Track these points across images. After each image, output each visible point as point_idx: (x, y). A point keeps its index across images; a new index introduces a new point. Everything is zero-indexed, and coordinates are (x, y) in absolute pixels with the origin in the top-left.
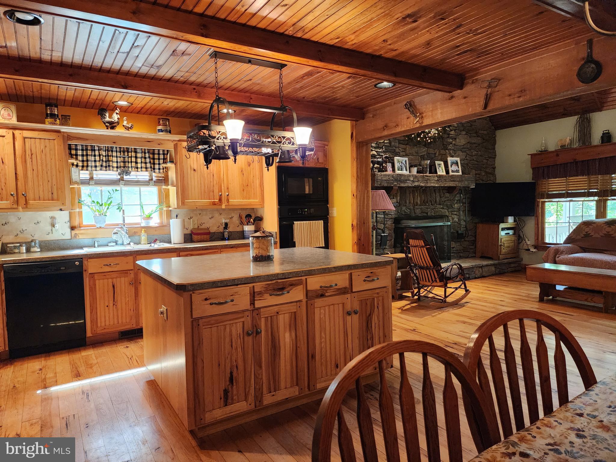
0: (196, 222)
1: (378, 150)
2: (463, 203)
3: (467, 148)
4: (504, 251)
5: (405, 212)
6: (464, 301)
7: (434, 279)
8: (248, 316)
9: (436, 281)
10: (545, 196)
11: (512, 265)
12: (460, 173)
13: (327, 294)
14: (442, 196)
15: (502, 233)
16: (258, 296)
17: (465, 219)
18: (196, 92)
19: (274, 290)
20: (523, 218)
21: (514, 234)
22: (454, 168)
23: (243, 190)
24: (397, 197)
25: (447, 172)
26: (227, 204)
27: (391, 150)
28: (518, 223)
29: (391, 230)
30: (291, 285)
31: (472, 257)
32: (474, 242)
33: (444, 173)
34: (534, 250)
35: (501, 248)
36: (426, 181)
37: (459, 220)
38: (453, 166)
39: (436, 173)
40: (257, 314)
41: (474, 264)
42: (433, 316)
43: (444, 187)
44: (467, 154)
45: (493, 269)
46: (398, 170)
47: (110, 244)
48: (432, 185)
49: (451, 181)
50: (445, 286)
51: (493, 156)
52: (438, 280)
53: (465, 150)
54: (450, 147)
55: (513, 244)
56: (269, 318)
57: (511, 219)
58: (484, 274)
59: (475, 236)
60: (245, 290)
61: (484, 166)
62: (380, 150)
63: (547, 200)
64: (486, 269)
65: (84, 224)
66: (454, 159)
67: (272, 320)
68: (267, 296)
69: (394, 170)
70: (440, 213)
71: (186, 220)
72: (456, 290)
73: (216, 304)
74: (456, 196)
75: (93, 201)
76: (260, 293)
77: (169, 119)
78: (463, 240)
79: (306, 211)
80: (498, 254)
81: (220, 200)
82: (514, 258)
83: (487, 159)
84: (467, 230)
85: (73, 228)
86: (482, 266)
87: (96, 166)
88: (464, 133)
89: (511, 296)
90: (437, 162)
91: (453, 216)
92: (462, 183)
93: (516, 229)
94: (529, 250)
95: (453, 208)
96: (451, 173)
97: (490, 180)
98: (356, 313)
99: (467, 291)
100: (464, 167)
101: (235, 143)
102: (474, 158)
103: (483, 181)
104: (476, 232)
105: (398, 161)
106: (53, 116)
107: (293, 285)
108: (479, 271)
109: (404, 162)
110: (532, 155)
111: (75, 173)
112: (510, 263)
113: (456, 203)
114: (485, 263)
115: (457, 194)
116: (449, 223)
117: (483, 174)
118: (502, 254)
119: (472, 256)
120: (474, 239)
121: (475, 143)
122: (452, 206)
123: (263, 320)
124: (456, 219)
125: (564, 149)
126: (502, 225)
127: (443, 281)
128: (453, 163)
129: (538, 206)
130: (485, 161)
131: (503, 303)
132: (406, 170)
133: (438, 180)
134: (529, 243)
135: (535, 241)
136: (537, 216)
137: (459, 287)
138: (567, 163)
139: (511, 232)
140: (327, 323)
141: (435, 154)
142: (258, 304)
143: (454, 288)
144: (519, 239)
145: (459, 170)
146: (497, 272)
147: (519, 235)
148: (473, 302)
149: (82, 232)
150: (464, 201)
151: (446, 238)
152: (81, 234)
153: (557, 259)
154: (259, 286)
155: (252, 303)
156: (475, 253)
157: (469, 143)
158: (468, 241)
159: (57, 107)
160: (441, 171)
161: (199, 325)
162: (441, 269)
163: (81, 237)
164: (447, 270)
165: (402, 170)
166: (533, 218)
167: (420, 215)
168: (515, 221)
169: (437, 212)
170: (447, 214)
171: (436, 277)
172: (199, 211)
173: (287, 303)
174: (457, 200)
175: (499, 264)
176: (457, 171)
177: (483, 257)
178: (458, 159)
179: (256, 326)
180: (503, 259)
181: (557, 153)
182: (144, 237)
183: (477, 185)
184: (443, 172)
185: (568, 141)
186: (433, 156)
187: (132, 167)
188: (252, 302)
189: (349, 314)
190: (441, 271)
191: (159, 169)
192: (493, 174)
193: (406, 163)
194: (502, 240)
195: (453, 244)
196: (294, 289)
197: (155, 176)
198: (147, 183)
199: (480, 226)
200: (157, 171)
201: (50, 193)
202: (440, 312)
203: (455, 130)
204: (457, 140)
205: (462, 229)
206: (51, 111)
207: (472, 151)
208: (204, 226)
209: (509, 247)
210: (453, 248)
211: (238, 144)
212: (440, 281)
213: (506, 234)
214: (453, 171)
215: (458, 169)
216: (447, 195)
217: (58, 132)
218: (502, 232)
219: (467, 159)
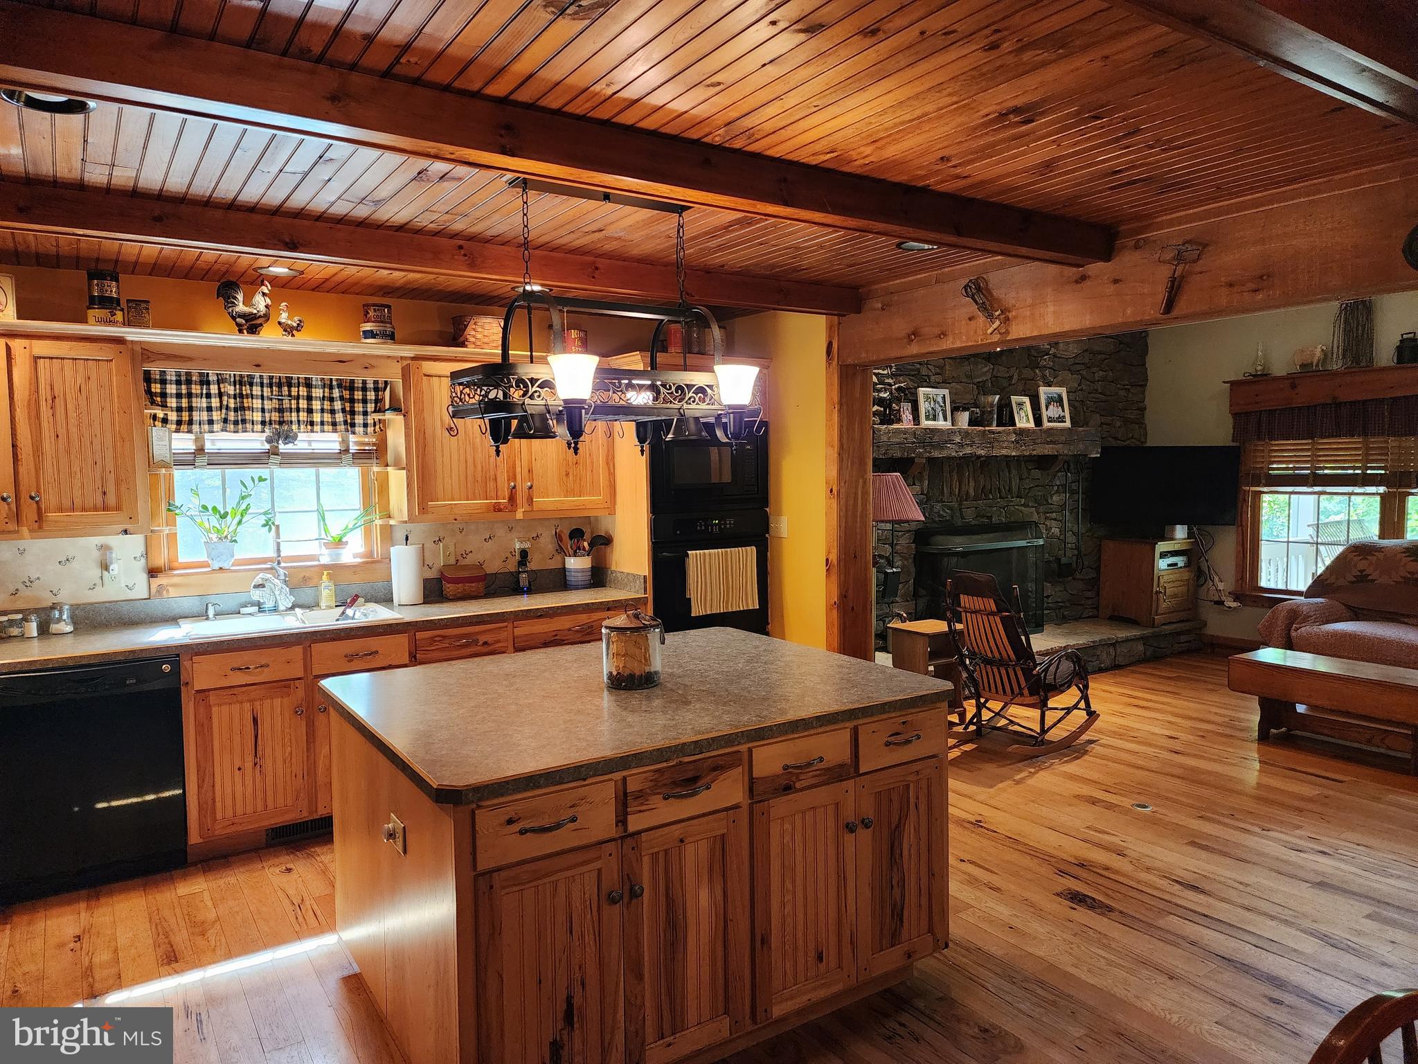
0: (452, 549)
1: (881, 371)
2: (1073, 492)
3: (1083, 364)
4: (1164, 605)
5: (940, 516)
6: (1085, 737)
7: (1016, 690)
8: (610, 855)
9: (1022, 695)
10: (1263, 481)
11: (1183, 638)
12: (1068, 424)
13: (798, 785)
14: (1025, 475)
15: (1162, 564)
16: (636, 803)
17: (1075, 529)
18: (465, 255)
19: (674, 783)
20: (1209, 528)
21: (1188, 565)
22: (1054, 411)
23: (567, 475)
24: (921, 481)
25: (1038, 421)
26: (528, 508)
27: (911, 370)
28: (1196, 541)
29: (906, 559)
30: (715, 769)
31: (1089, 617)
32: (1094, 584)
33: (1031, 425)
34: (1234, 605)
35: (1158, 599)
36: (990, 443)
37: (1063, 531)
38: (1051, 407)
39: (1014, 424)
40: (633, 849)
41: (1097, 638)
42: (1018, 782)
43: (1030, 455)
44: (1083, 377)
45: (1140, 647)
46: (927, 418)
47: (244, 610)
48: (1004, 452)
49: (1048, 443)
50: (1043, 706)
51: (1141, 382)
52: (1026, 692)
53: (1078, 367)
54: (1043, 363)
55: (1184, 589)
56: (661, 856)
57: (1181, 532)
58: (1120, 660)
59: (1098, 569)
60: (604, 792)
61: (1121, 406)
62: (885, 372)
63: (1265, 489)
64: (1123, 649)
65: (181, 560)
66: (1055, 390)
67: (668, 860)
68: (656, 801)
69: (916, 419)
70: (1020, 518)
71: (429, 545)
72: (1068, 713)
73: (533, 830)
74: (1055, 476)
75: (205, 508)
76: (641, 796)
77: (389, 307)
78: (1070, 578)
79: (716, 524)
80: (1150, 614)
81: (512, 498)
82: (1187, 621)
83: (1126, 389)
84: (1079, 556)
85: (153, 572)
86: (1117, 642)
87: (211, 422)
89: (1189, 723)
90: (1014, 399)
91: (1048, 523)
92: (1072, 448)
93: (1193, 555)
94: (1221, 603)
95: (1048, 504)
96: (1046, 424)
97: (1132, 437)
98: (866, 824)
99: (1092, 715)
100: (1075, 408)
101: (577, 411)
102: (1099, 386)
103: (1116, 439)
104: (1099, 559)
105: (927, 398)
106: (107, 303)
107: (719, 768)
108: (1108, 654)
109: (940, 399)
110: (1233, 384)
111: (160, 439)
112: (1178, 634)
113: (1057, 492)
114: (1122, 634)
115: (1058, 471)
116: (1041, 542)
117: (1118, 424)
118: (1160, 612)
119: (1090, 614)
120: (1093, 575)
121: (1100, 353)
122: (1047, 500)
123: (646, 860)
124: (1056, 531)
125: (1307, 373)
126: (1162, 546)
127: (1038, 694)
128: (1050, 401)
129: (1245, 501)
130: (1122, 393)
131: (1177, 746)
132: (945, 419)
133: (1017, 442)
134: (1221, 586)
135: (1237, 581)
136: (1241, 525)
137: (1076, 707)
138: (1315, 406)
139: (1180, 561)
140: (799, 853)
141: (1011, 377)
142: (634, 823)
143: (1062, 709)
144: (1199, 577)
145: (1064, 417)
146: (1148, 653)
147: (1199, 568)
148: (1105, 740)
149: (175, 580)
150: (1074, 486)
151: (1032, 574)
152: (174, 585)
153: (1293, 634)
154: (636, 779)
155: (622, 820)
156: (1097, 608)
157: (1086, 350)
158: (1085, 580)
159: (117, 281)
160: (1024, 420)
161: (491, 887)
162: (1036, 665)
163: (173, 592)
164: (1046, 670)
165: (934, 419)
166: (1233, 529)
167: (974, 523)
168: (1190, 535)
169: (1013, 514)
170: (1035, 518)
171: (1023, 684)
172: (462, 524)
173: (704, 815)
174: (1058, 486)
175: (1156, 636)
176: (1061, 419)
177: (1117, 619)
178: (1063, 391)
179: (629, 878)
180: (1164, 624)
181: (1292, 380)
182: (327, 593)
183: (1105, 450)
184: (1028, 421)
185: (1318, 353)
186: (1005, 384)
187: (299, 421)
188: (622, 818)
189: (850, 828)
190: (1035, 672)
191: (365, 425)
192: (1140, 423)
193: (944, 403)
194: (1162, 581)
195: (1049, 589)
196: (722, 777)
197: (355, 441)
198: (335, 459)
199: (1110, 547)
200: (359, 430)
201: (99, 493)
202: (1032, 770)
205: (1069, 553)
206: (101, 290)
207: (1094, 370)
208: (470, 560)
209: (1175, 596)
210: (1048, 597)
211: (583, 411)
212: (1031, 694)
213: (1169, 565)
214: (1050, 420)
215: (1062, 414)
216: (1036, 473)
217: (120, 341)
218: (1161, 561)
219: (1081, 390)
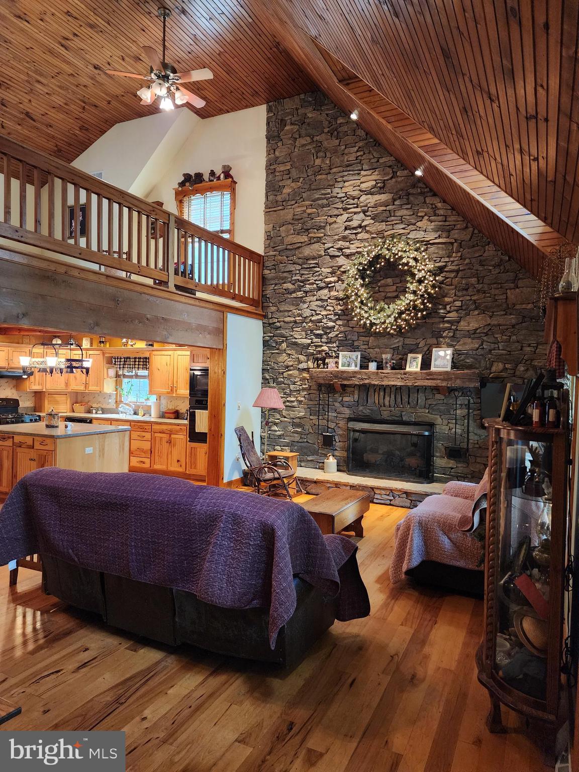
3: (484, 333)
22: (441, 362)
24: (353, 395)
26: (176, 393)
33: (419, 370)
38: (439, 359)
44: (485, 341)
46: (343, 366)
53: (477, 335)
54: (445, 335)
69: (337, 367)
70: (427, 420)
81: (171, 390)
88: (476, 312)
90: (411, 355)
96: (432, 369)
105: (346, 356)
109: (354, 357)
121: (501, 325)
122: (450, 412)
128: (439, 356)
132: (356, 366)
133: (402, 378)
145: (447, 365)
157: (486, 325)
160: (414, 365)
165: (349, 366)
167: (388, 418)
169: (420, 416)
176: (444, 366)
182: (141, 412)
184: (417, 367)
193: (358, 358)
203: (457, 311)
204: (462, 323)
207: (496, 336)
214: (436, 367)
215: (446, 363)
